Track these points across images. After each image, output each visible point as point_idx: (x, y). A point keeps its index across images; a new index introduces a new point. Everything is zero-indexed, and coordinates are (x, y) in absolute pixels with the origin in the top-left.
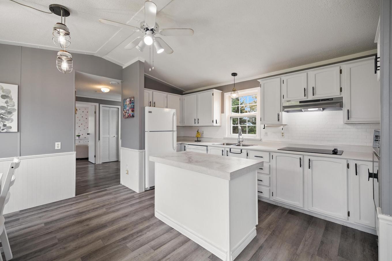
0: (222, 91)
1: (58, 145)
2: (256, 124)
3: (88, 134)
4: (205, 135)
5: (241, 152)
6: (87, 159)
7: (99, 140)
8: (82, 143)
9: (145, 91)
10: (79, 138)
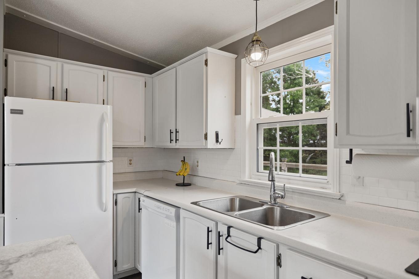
0: (237, 56)
2: (326, 147)
4: (202, 170)
5: (260, 248)
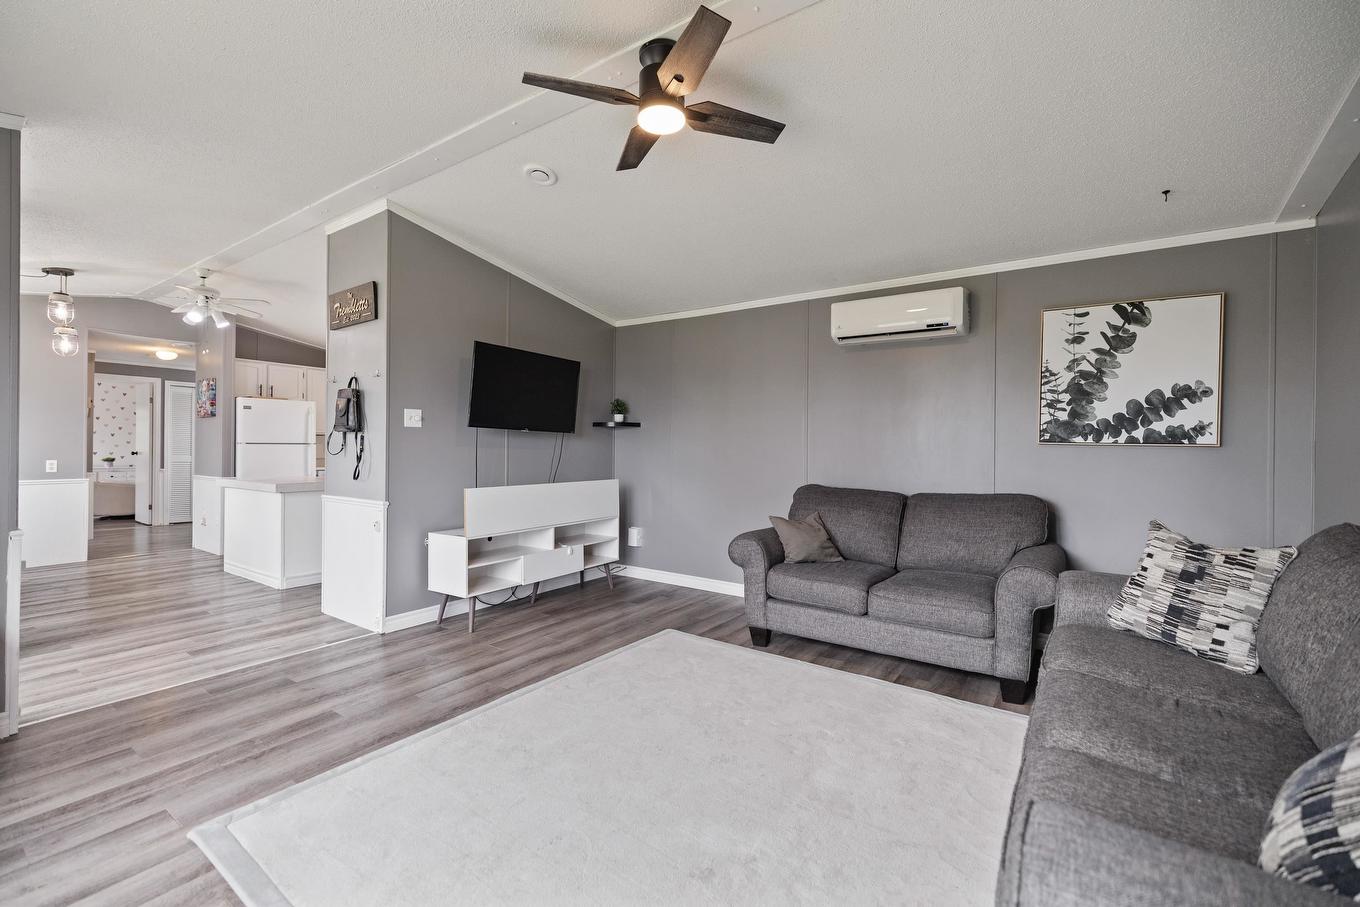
1: (51, 466)
3: (133, 453)
6: (132, 517)
7: (162, 467)
8: (119, 478)
9: (237, 363)
10: (112, 465)
